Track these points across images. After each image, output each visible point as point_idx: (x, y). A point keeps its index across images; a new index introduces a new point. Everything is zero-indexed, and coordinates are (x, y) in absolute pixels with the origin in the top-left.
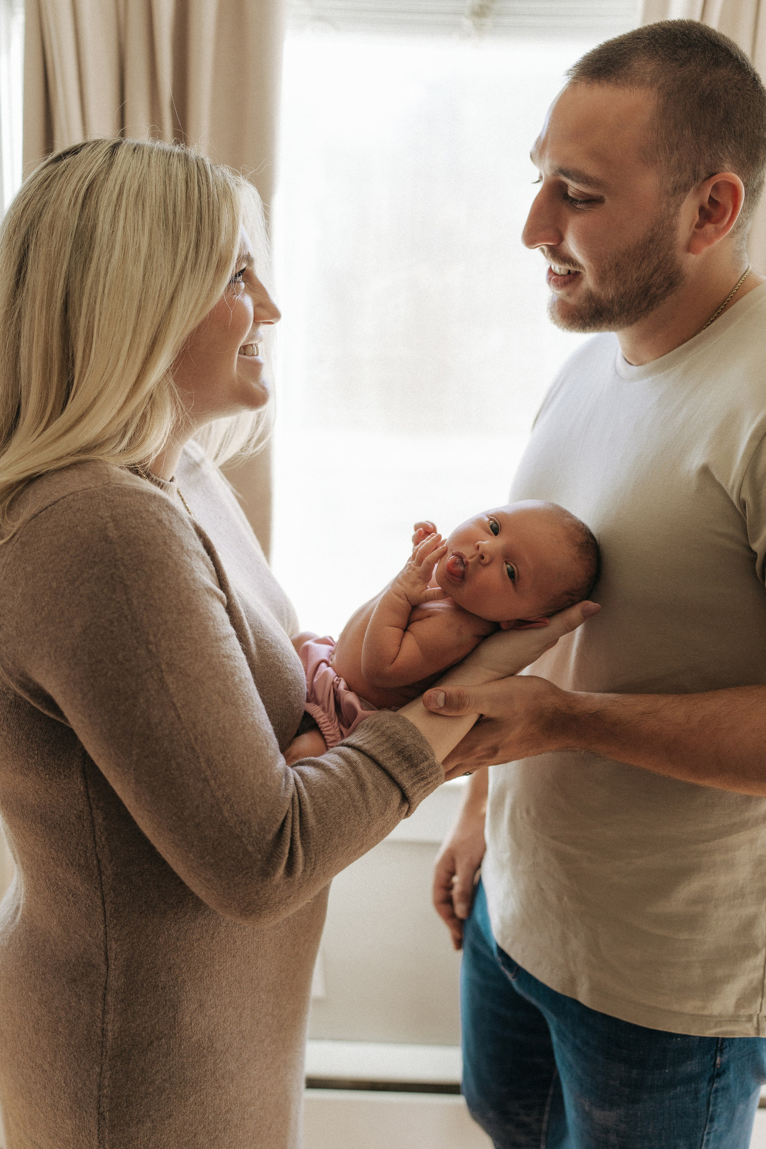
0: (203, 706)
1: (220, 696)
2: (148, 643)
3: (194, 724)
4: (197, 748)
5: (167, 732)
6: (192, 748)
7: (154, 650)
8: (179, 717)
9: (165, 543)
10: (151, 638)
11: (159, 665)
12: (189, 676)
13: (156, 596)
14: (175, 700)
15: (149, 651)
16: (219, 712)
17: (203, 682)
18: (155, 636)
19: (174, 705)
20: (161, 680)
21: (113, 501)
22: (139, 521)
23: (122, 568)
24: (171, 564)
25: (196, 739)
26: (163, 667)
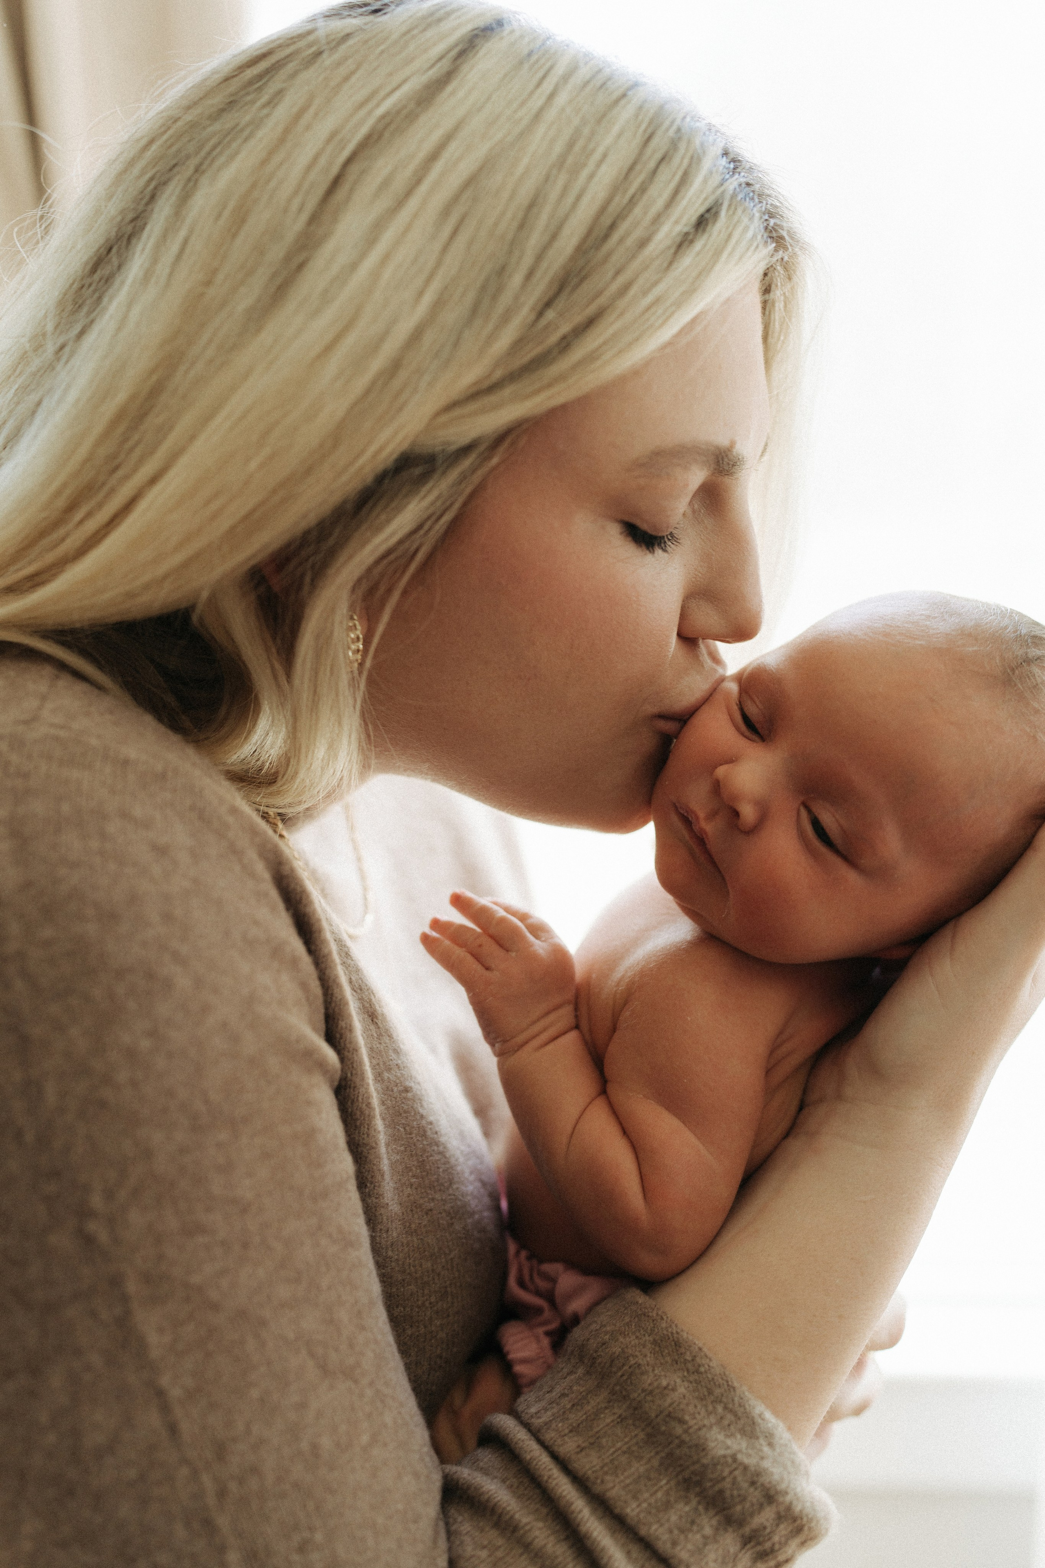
0: (255, 1393)
1: (312, 1355)
2: (84, 1213)
3: (221, 1451)
4: (223, 1522)
5: (132, 1473)
6: (208, 1524)
7: (103, 1236)
8: (173, 1429)
9: (168, 917)
10: (97, 1201)
11: (116, 1281)
12: (215, 1307)
13: (122, 1076)
14: (165, 1381)
15: (88, 1240)
16: (302, 1406)
17: (263, 1323)
18: (109, 1195)
19: (160, 1393)
20: (124, 1322)
21: (26, 776)
22: (95, 844)
23: (19, 985)
24: (183, 982)
25: (222, 1493)
26: (132, 1287)
